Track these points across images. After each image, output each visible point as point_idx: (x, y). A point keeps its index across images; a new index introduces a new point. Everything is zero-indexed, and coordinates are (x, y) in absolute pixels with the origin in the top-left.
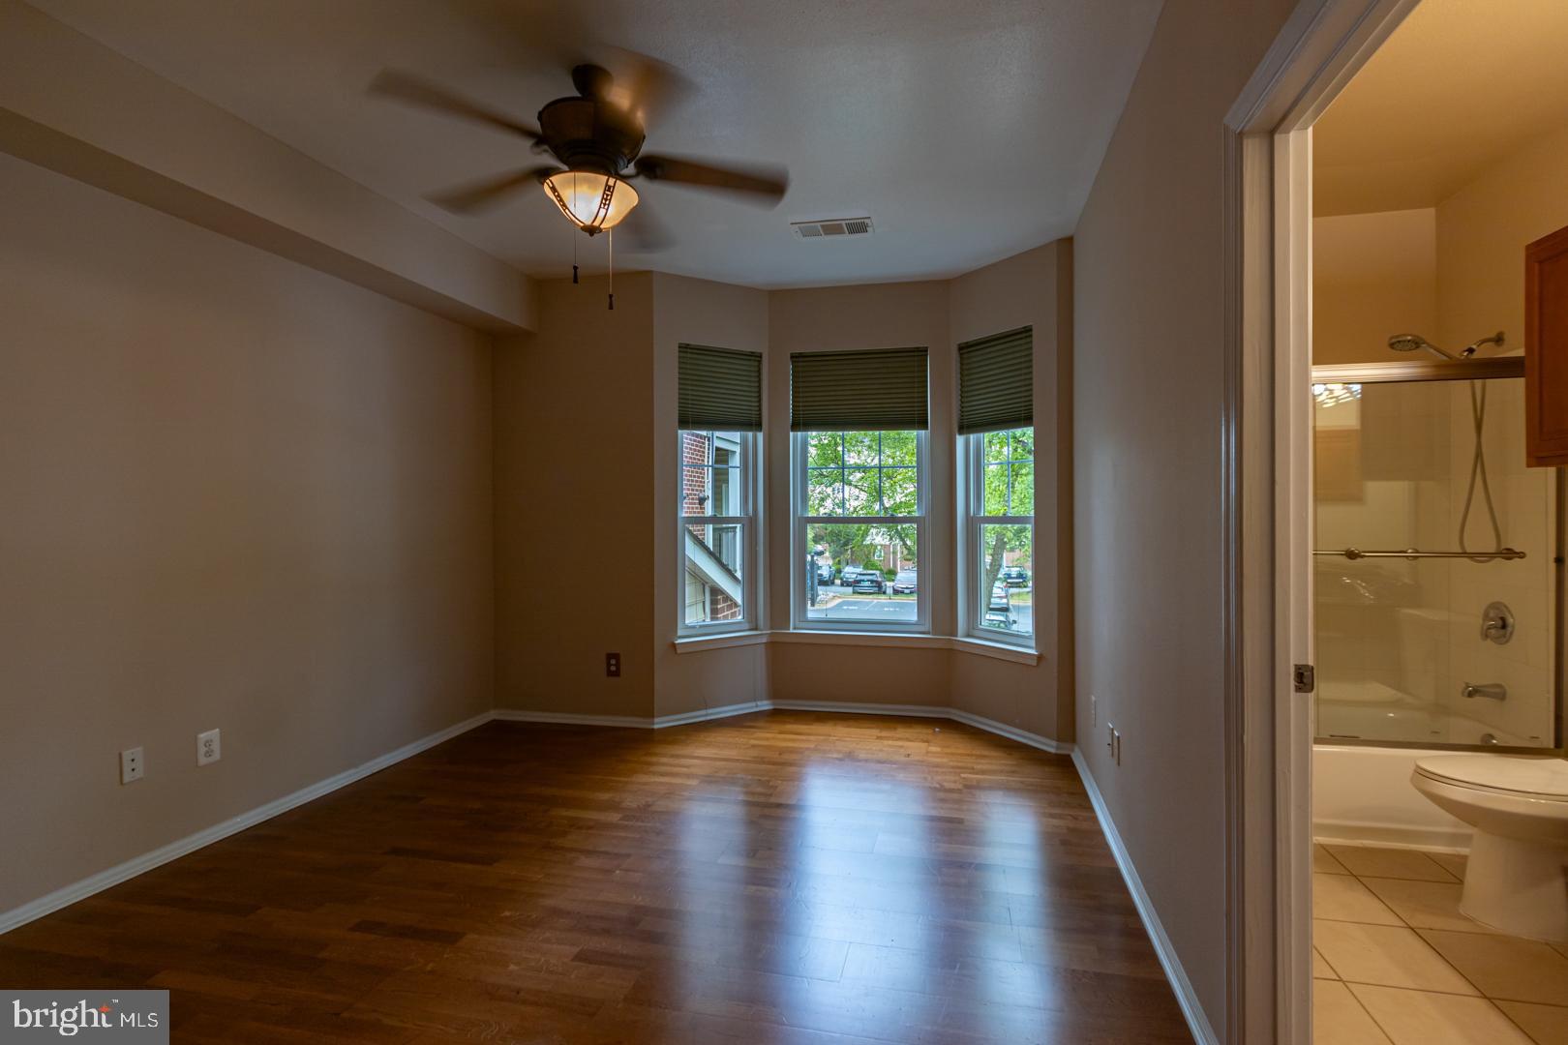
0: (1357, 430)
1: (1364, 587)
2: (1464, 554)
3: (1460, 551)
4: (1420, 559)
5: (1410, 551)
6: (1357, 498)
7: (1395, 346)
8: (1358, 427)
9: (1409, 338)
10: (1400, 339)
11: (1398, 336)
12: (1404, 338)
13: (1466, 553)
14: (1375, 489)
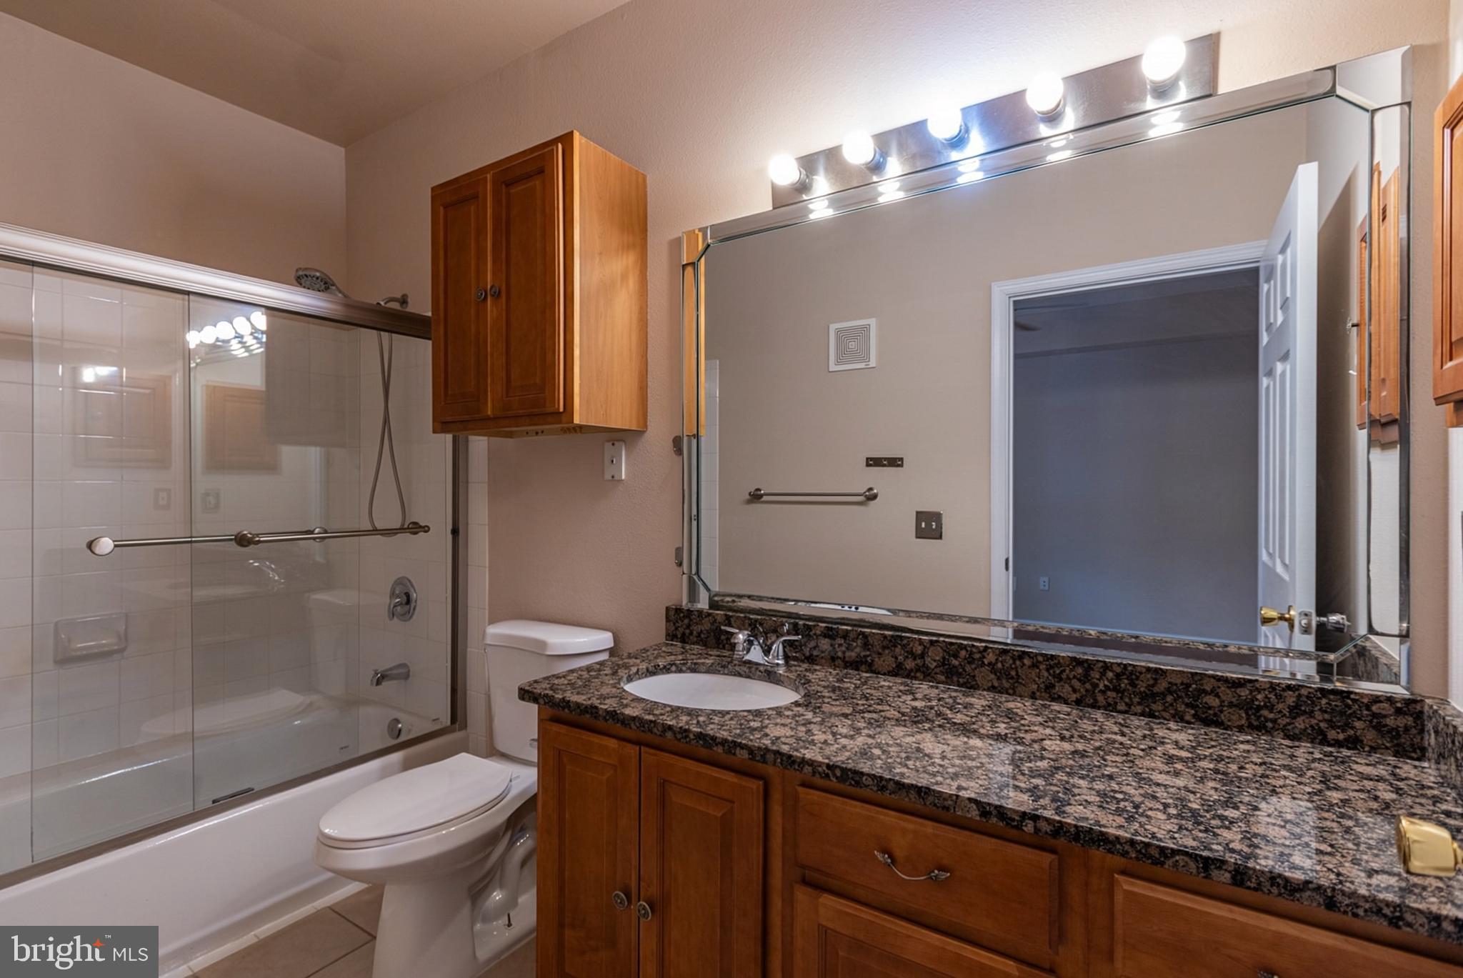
0: (262, 391)
1: (273, 570)
2: (375, 531)
3: (371, 529)
4: (327, 540)
5: (317, 530)
6: (271, 467)
7: (303, 281)
8: (264, 389)
9: (318, 274)
10: (308, 273)
11: (306, 269)
12: (312, 273)
13: (377, 530)
14: (289, 454)
